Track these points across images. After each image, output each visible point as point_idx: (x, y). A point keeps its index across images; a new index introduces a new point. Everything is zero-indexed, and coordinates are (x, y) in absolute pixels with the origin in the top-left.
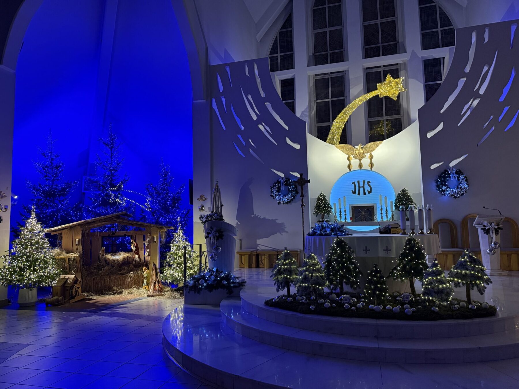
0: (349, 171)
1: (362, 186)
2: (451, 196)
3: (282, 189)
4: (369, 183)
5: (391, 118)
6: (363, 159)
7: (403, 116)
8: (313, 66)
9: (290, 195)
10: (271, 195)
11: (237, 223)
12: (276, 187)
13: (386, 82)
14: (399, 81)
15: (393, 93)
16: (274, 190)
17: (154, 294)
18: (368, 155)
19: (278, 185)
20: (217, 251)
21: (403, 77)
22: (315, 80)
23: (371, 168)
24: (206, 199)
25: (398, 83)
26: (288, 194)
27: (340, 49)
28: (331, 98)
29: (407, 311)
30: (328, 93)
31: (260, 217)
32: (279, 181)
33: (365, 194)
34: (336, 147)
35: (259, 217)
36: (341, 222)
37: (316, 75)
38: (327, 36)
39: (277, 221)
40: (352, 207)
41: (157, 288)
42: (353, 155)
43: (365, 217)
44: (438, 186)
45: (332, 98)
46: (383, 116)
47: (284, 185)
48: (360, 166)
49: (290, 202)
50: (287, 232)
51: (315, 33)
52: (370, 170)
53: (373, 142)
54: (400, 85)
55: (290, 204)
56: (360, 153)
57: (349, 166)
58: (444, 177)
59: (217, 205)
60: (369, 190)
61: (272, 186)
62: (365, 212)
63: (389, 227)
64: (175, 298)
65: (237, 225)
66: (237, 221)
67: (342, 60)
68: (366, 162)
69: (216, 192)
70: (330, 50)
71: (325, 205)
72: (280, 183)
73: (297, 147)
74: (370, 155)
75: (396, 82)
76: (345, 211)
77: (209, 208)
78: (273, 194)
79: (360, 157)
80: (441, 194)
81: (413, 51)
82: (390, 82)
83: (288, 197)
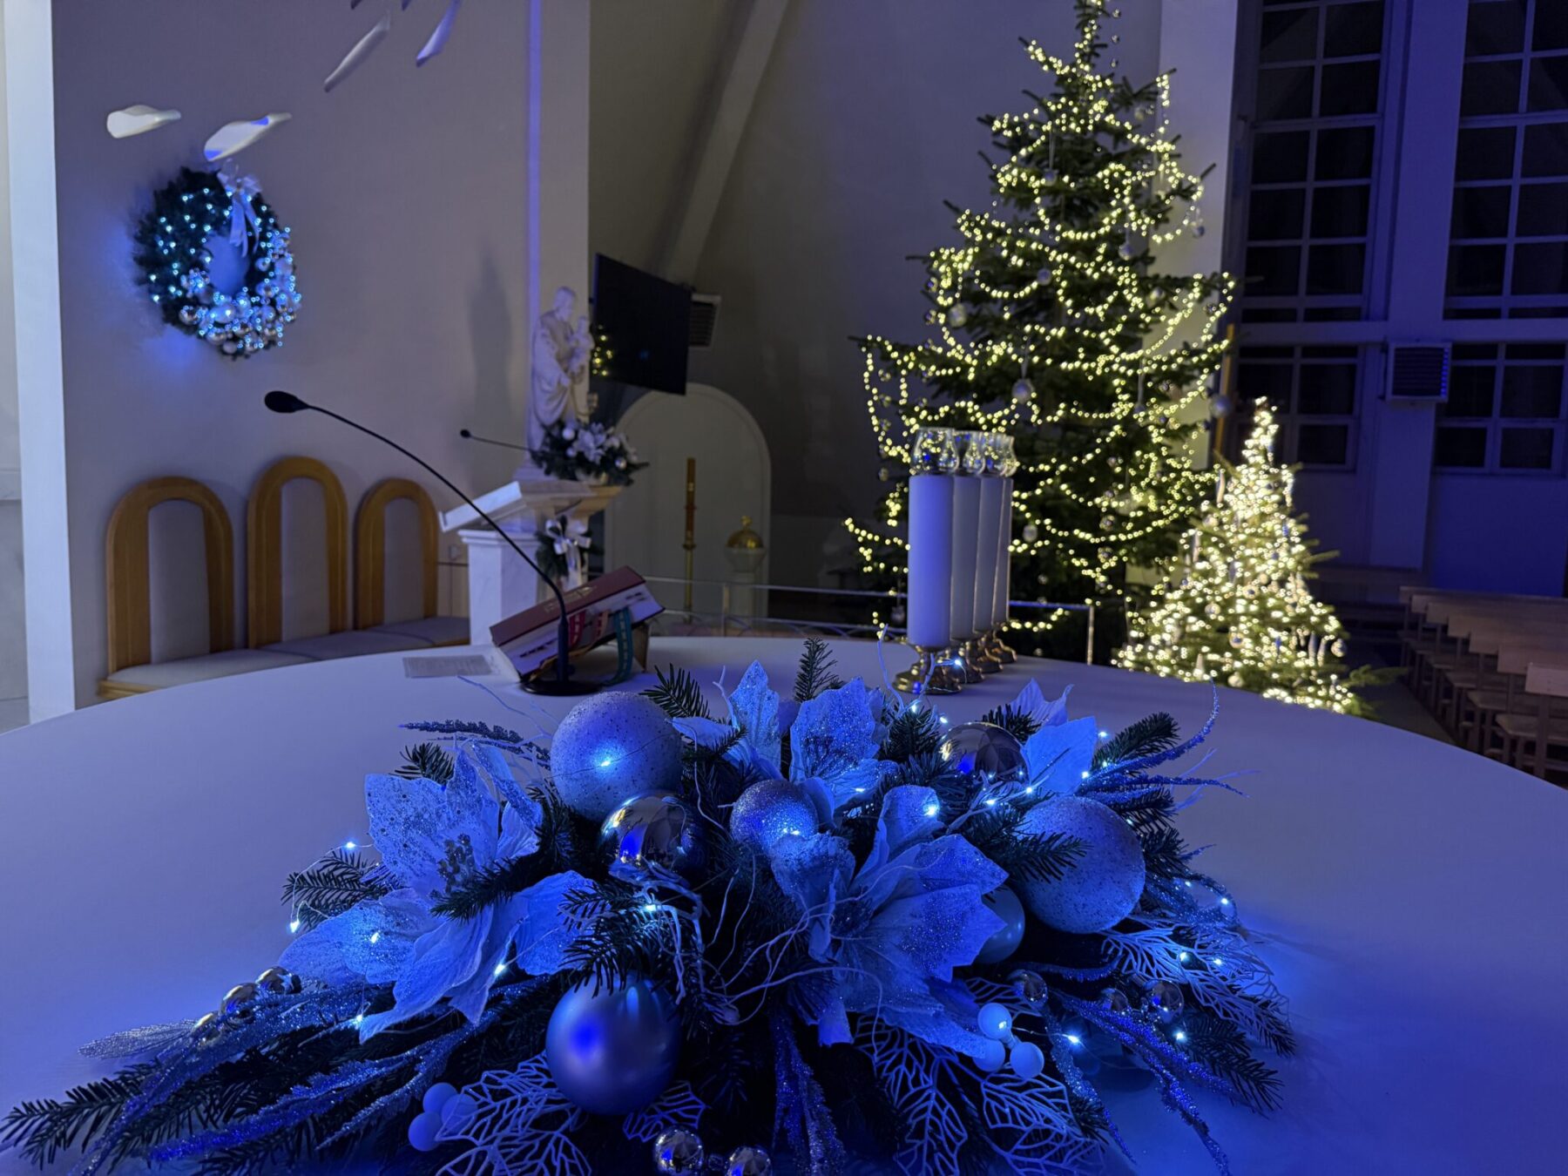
2: (226, 341)
58: (198, 216)
80: (159, 317)
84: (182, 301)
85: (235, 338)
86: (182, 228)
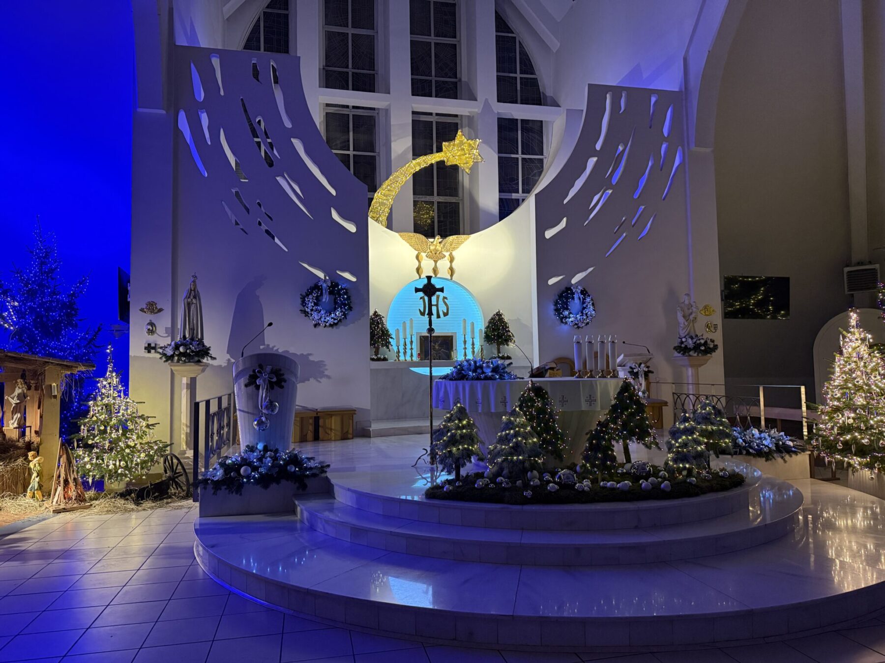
0: (418, 277)
1: (435, 303)
2: (574, 325)
3: (324, 300)
4: (445, 300)
5: (445, 200)
6: (442, 260)
7: (463, 200)
8: (323, 87)
9: (338, 311)
10: (301, 310)
11: (229, 360)
12: (313, 296)
13: (457, 141)
14: (474, 144)
15: (465, 162)
16: (309, 301)
17: (69, 506)
18: (447, 254)
19: (318, 293)
20: (272, 411)
21: (479, 139)
22: (326, 113)
23: (452, 275)
24: (160, 310)
25: (473, 148)
26: (335, 309)
27: (370, 70)
28: (352, 150)
29: (664, 486)
30: (349, 141)
31: (278, 349)
32: (319, 285)
33: (438, 316)
34: (399, 236)
35: (275, 349)
36: (405, 360)
37: (328, 105)
38: (348, 42)
39: (311, 358)
40: (420, 336)
41: (72, 493)
42: (425, 252)
43: (439, 353)
44: (557, 310)
45: (354, 150)
46: (433, 195)
47: (327, 293)
48: (435, 270)
49: (335, 324)
50: (328, 377)
51: (328, 31)
52: (450, 278)
53: (457, 236)
54: (475, 151)
55: (337, 328)
56: (437, 251)
57: (418, 270)
58: (567, 298)
59: (193, 322)
60: (445, 311)
61: (304, 294)
62: (439, 345)
63: (545, 367)
64: (126, 510)
65: (228, 363)
66: (228, 356)
67: (371, 89)
68: (443, 265)
69: (192, 297)
70: (353, 68)
71: (383, 332)
72: (322, 290)
73: (352, 228)
74: (449, 255)
75: (470, 145)
76: (412, 342)
77: (166, 328)
78: (307, 307)
79: (436, 257)
80: (559, 322)
81: (486, 100)
82: (462, 143)
83: (336, 315)
84: (563, 318)
85: (576, 324)
86: (563, 302)
